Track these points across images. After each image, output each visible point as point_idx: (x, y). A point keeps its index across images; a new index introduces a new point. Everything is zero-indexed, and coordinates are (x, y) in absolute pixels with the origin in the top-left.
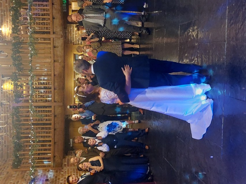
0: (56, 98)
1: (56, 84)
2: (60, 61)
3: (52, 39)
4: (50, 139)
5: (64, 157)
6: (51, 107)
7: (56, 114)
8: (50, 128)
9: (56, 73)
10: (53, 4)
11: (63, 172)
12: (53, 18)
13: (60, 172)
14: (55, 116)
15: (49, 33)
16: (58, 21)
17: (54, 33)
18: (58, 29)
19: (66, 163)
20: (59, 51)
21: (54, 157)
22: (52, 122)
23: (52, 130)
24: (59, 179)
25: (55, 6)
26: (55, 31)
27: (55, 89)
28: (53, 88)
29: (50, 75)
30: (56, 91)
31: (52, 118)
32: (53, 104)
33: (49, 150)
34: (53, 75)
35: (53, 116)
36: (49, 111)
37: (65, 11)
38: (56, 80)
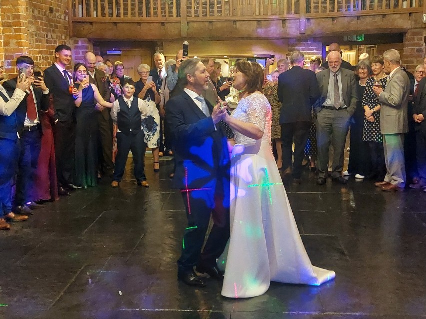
0: (195, 25)
1: (219, 25)
2: (259, 30)
3: (297, 16)
4: (122, 15)
5: (90, 40)
6: (178, 15)
7: (168, 26)
8: (141, 14)
9: (238, 24)
10: (358, 17)
11: (66, 38)
12: (333, 19)
13: (64, 33)
14: (163, 24)
15: (308, 11)
16: (328, 26)
17: (308, 20)
18: (315, 27)
19: (80, 44)
20: (275, 30)
21: (91, 23)
22: (152, 19)
23: (137, 18)
24: (54, 32)
25: (354, 22)
26: (312, 21)
27: (210, 22)
28: (212, 19)
29: (233, 15)
30: (207, 24)
31: (160, 19)
32: (183, 19)
33: (104, 15)
34: (234, 18)
35: (163, 20)
36: (170, 12)
37: (345, 40)
38: (225, 24)
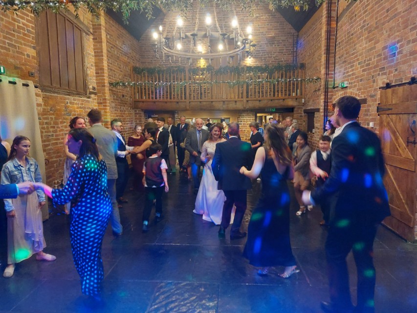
0: (193, 103)
1: (205, 103)
2: (224, 106)
3: (242, 99)
4: (158, 98)
5: (142, 110)
6: (185, 99)
7: (180, 103)
8: (167, 98)
9: (214, 103)
10: (272, 100)
11: (130, 109)
12: (260, 101)
13: (129, 106)
14: (178, 102)
15: (247, 97)
16: (257, 104)
17: (247, 101)
18: (251, 105)
19: (137, 112)
20: (232, 106)
21: (143, 102)
22: (172, 100)
23: (165, 100)
24: (124, 106)
25: (270, 102)
26: (249, 102)
27: (200, 102)
28: (201, 100)
29: (212, 98)
30: (199, 103)
31: (176, 100)
32: (188, 100)
33: (149, 98)
34: (212, 100)
35: (178, 100)
36: (181, 97)
37: (266, 110)
38: (208, 103)
